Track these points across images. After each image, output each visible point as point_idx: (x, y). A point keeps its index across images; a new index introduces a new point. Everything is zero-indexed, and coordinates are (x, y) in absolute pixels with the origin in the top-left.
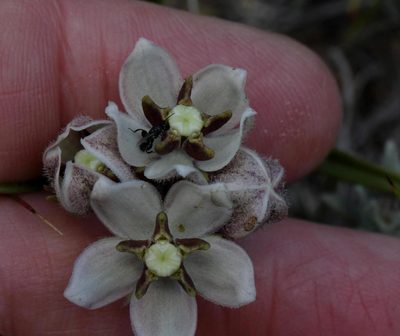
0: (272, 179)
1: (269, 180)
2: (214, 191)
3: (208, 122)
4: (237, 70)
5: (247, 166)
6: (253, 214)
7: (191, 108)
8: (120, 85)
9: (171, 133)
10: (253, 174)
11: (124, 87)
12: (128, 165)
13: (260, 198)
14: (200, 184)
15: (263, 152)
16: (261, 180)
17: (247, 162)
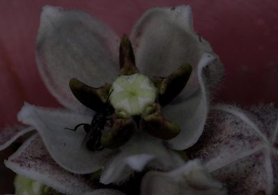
0: (269, 135)
1: (264, 137)
2: (187, 173)
3: (163, 86)
4: (178, 9)
5: (229, 129)
6: (258, 188)
7: (135, 76)
8: (42, 73)
9: (119, 117)
10: (240, 137)
11: (48, 74)
12: (77, 176)
13: (260, 164)
14: (167, 171)
15: (246, 103)
16: (254, 140)
17: (228, 122)
